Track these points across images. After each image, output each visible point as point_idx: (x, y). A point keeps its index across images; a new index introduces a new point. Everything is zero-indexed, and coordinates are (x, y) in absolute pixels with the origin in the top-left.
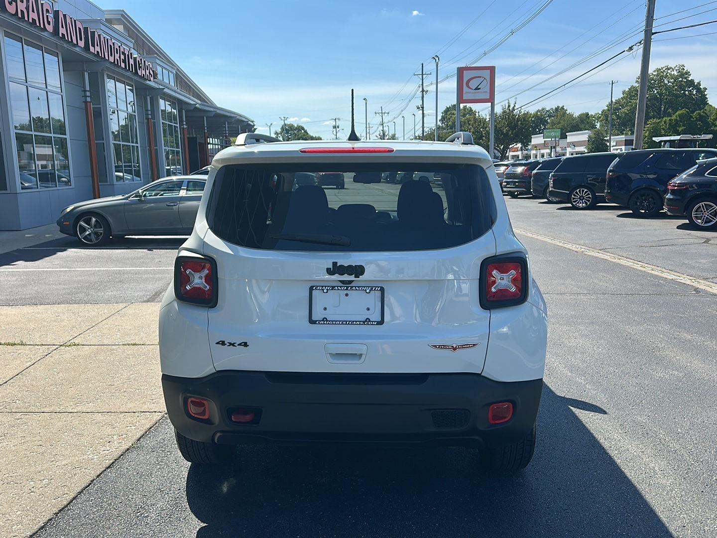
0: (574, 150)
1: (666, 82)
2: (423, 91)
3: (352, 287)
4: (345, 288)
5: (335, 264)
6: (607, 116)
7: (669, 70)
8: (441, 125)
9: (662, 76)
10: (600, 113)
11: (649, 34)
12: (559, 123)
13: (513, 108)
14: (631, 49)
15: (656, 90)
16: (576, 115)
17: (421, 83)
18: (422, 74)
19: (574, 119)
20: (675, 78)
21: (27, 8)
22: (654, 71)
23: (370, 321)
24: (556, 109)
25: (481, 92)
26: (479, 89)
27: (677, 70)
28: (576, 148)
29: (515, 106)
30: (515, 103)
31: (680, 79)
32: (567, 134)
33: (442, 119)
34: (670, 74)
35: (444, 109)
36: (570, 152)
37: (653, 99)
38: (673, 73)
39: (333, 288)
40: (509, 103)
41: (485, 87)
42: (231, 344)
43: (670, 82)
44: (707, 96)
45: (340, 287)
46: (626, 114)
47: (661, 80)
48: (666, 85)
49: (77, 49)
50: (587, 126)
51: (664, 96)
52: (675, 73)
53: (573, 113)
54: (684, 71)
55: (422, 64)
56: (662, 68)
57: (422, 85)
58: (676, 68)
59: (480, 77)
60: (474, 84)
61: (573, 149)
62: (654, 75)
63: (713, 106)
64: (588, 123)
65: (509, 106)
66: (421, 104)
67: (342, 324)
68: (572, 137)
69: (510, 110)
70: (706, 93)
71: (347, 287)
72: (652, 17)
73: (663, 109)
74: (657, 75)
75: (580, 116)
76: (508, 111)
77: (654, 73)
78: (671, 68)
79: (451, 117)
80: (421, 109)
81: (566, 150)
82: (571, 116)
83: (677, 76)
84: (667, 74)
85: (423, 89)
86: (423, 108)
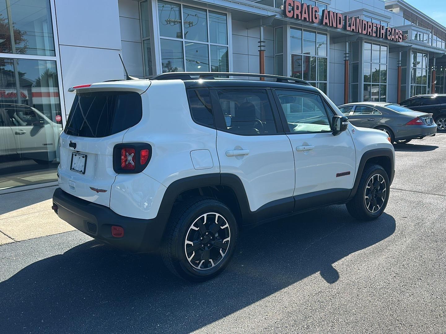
5: (71, 142)
21: (301, 13)
49: (338, 30)
67: (76, 172)
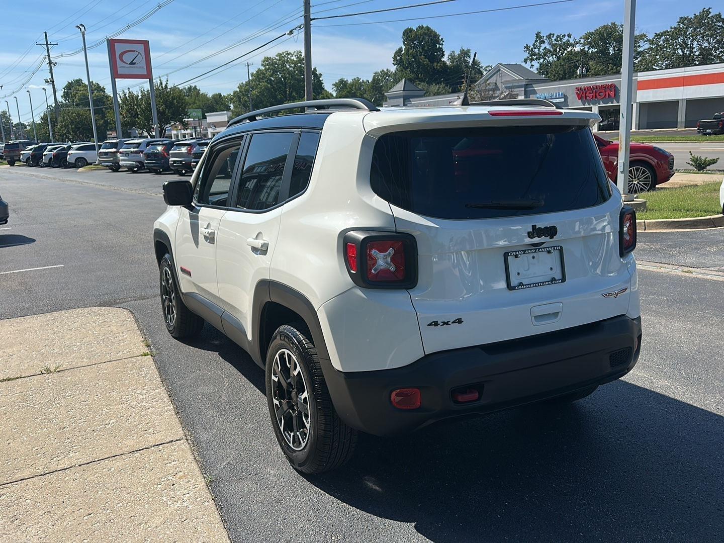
0: (215, 131)
1: (288, 67)
2: (50, 63)
3: (539, 249)
4: (534, 251)
5: (534, 227)
6: (239, 97)
7: (289, 55)
8: (64, 102)
9: (284, 61)
10: (232, 94)
11: (308, 19)
12: (194, 103)
13: (166, 86)
14: (291, 32)
15: (280, 73)
16: (210, 95)
17: (47, 54)
18: (47, 44)
19: (208, 99)
20: (295, 63)
22: (277, 56)
23: (555, 280)
24: (188, 88)
25: (137, 67)
26: (135, 64)
27: (295, 56)
28: (217, 128)
29: (167, 83)
30: (167, 81)
31: (299, 65)
32: (206, 114)
33: (64, 95)
34: (290, 59)
35: (66, 85)
36: (211, 133)
37: (279, 83)
38: (292, 58)
39: (525, 251)
40: (160, 80)
41: (141, 61)
42: (444, 323)
43: (292, 67)
44: (323, 82)
45: (530, 250)
46: (257, 96)
47: (283, 65)
48: (288, 69)
50: (222, 107)
51: (288, 80)
52: (294, 58)
53: (206, 93)
54: (302, 57)
55: (45, 33)
56: (283, 53)
57: (49, 56)
58: (295, 54)
59: (134, 51)
60: (128, 58)
61: (214, 129)
62: (277, 59)
63: (328, 90)
64: (222, 104)
65: (161, 83)
66: (50, 77)
67: (536, 286)
68: (212, 118)
69: (162, 87)
70: (321, 79)
71: (536, 250)
72: (309, 4)
73: (288, 92)
74: (280, 60)
75: (214, 96)
76: (160, 88)
77: (277, 58)
78: (290, 53)
79: (77, 93)
80: (50, 83)
81: (207, 130)
82: (205, 96)
83: (297, 61)
84: (287, 59)
85: (49, 60)
86: (53, 82)
